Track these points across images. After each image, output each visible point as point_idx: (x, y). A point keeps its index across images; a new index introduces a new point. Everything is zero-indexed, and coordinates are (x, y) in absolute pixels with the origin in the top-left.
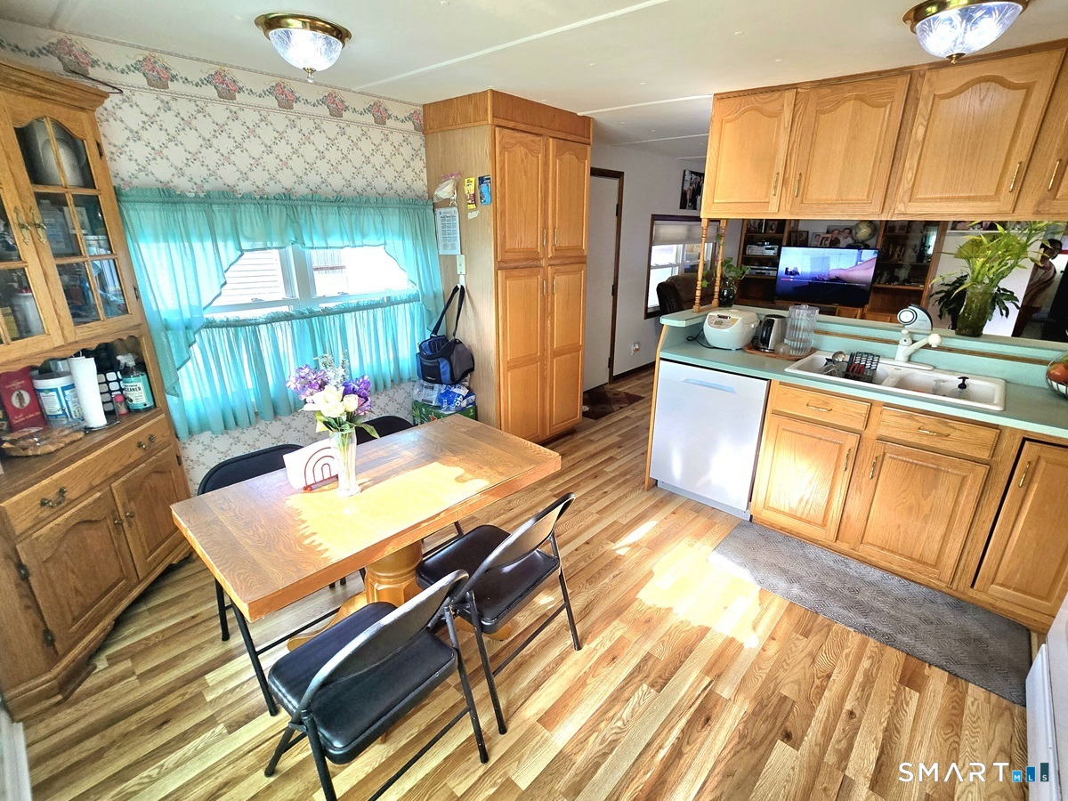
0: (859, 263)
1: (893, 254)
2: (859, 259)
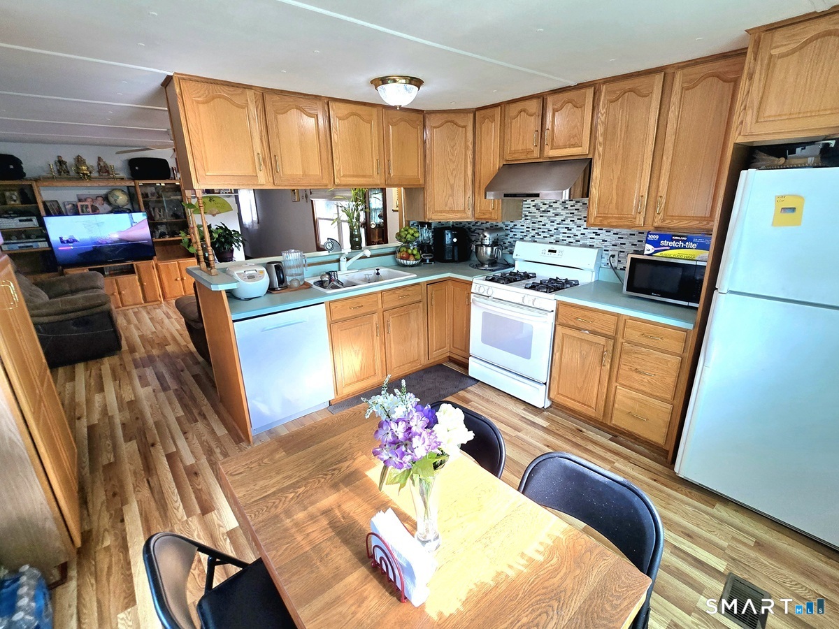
0: (133, 224)
1: (155, 215)
2: (132, 222)
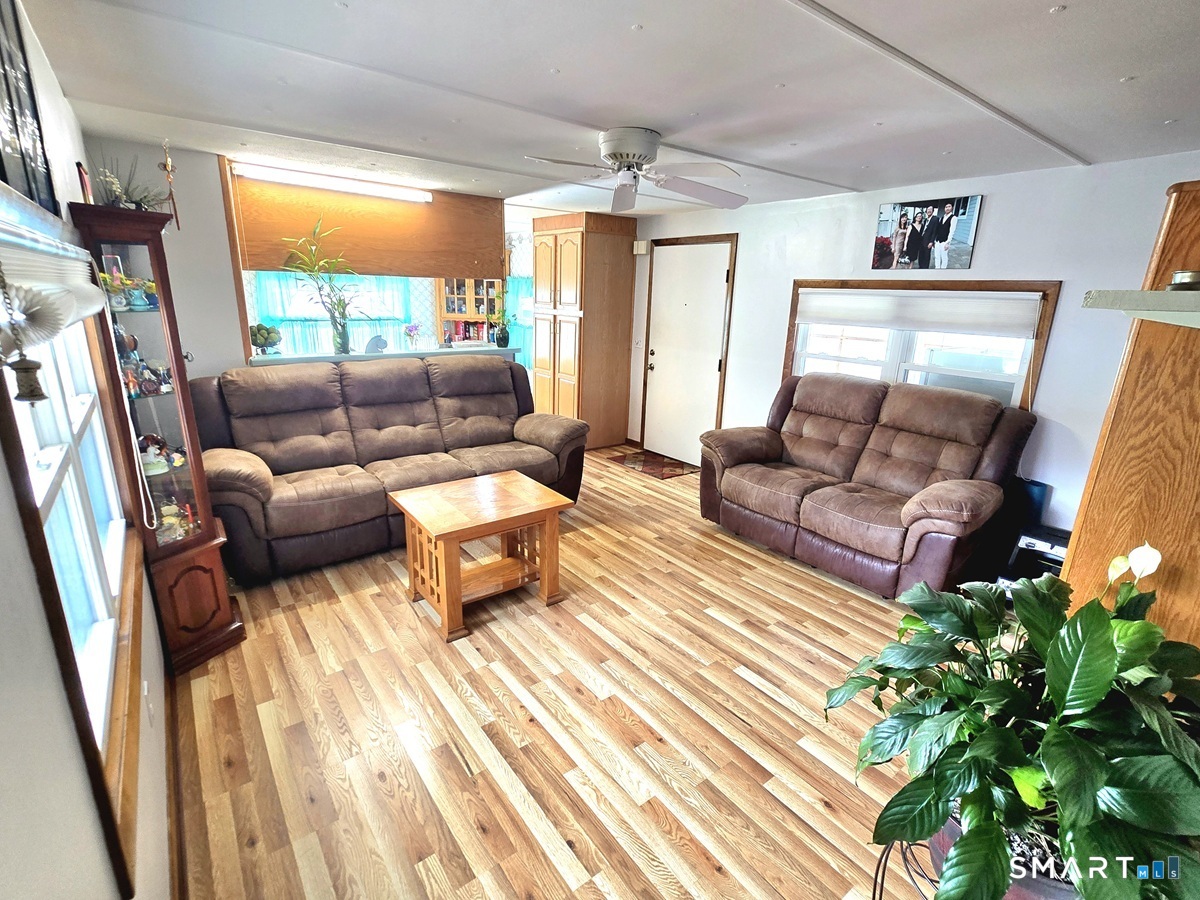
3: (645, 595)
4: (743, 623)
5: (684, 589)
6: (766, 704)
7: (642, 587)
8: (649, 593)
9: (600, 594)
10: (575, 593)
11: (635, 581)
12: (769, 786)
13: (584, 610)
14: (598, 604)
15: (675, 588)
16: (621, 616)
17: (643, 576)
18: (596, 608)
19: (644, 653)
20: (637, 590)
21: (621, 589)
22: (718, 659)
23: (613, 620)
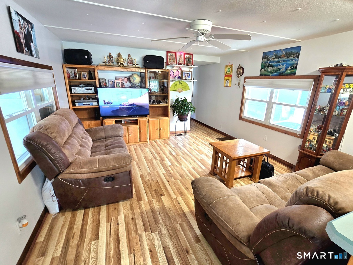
3: (184, 171)
4: (165, 161)
5: (171, 171)
6: (175, 150)
7: (184, 174)
8: (183, 171)
9: (198, 173)
10: (205, 175)
11: (185, 177)
12: (183, 145)
13: (204, 170)
14: (199, 171)
15: (174, 172)
16: (194, 167)
17: (182, 177)
18: (200, 170)
19: (192, 159)
20: (186, 173)
21: (191, 174)
22: (177, 156)
23: (196, 166)
